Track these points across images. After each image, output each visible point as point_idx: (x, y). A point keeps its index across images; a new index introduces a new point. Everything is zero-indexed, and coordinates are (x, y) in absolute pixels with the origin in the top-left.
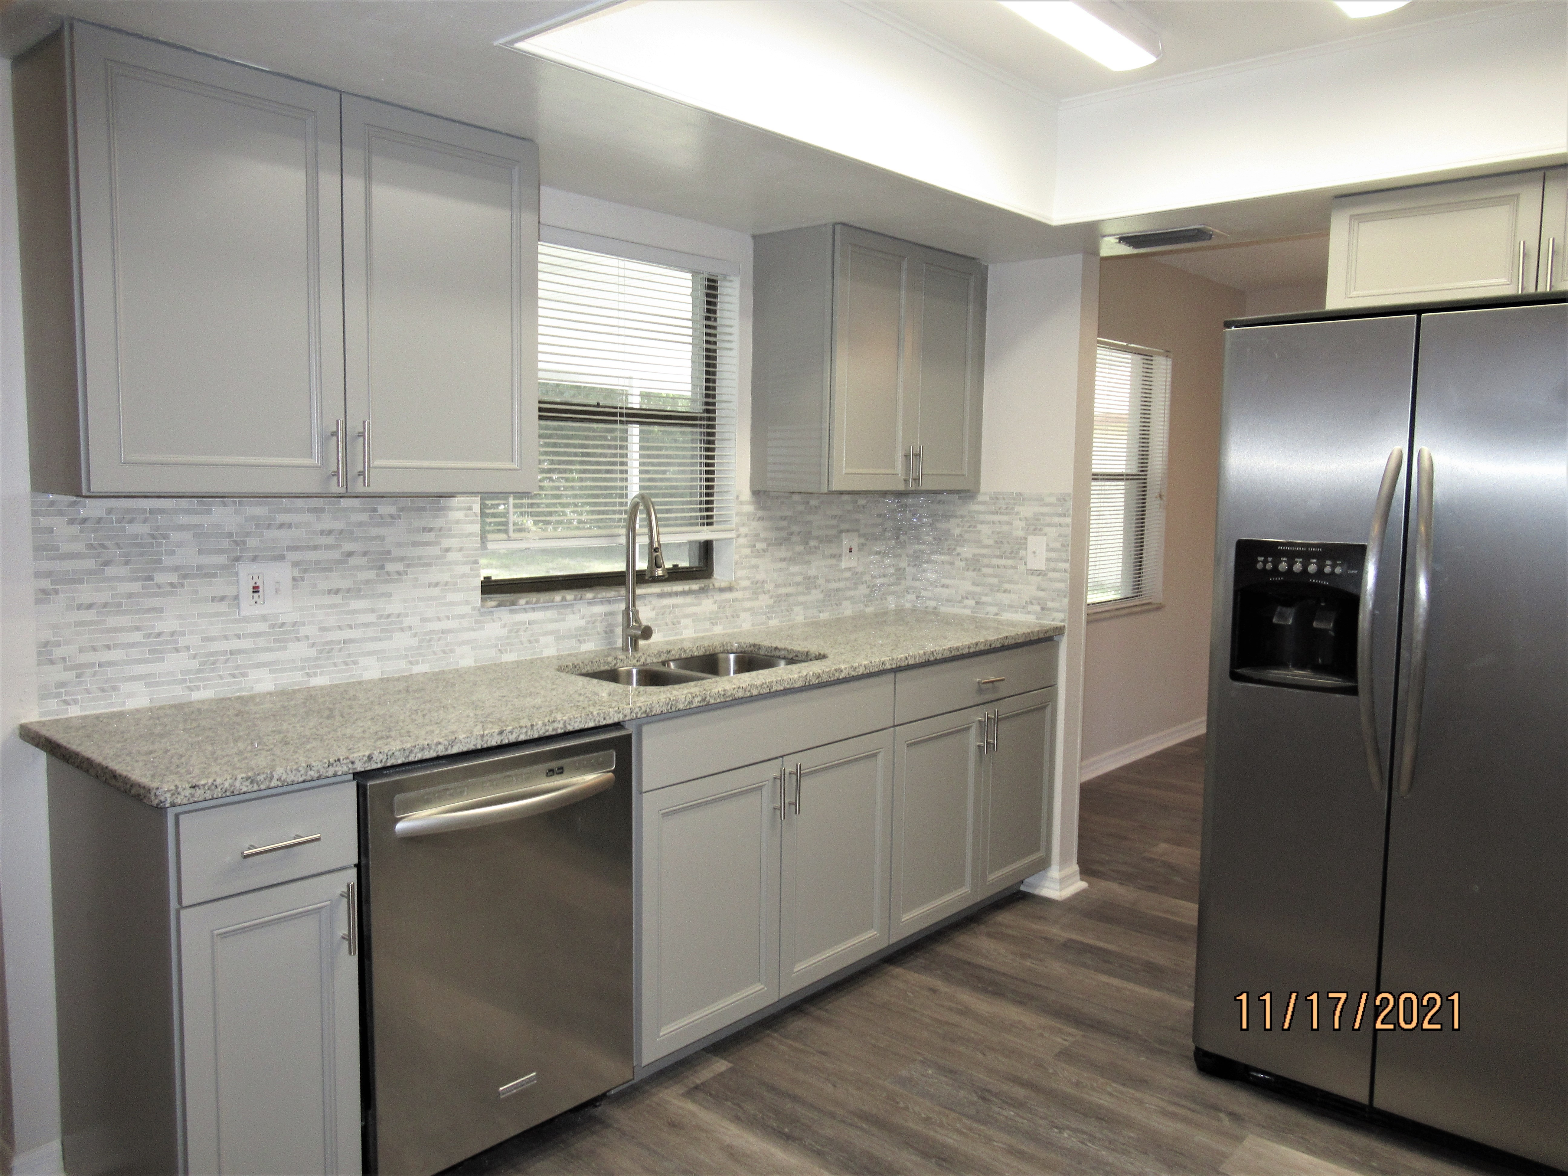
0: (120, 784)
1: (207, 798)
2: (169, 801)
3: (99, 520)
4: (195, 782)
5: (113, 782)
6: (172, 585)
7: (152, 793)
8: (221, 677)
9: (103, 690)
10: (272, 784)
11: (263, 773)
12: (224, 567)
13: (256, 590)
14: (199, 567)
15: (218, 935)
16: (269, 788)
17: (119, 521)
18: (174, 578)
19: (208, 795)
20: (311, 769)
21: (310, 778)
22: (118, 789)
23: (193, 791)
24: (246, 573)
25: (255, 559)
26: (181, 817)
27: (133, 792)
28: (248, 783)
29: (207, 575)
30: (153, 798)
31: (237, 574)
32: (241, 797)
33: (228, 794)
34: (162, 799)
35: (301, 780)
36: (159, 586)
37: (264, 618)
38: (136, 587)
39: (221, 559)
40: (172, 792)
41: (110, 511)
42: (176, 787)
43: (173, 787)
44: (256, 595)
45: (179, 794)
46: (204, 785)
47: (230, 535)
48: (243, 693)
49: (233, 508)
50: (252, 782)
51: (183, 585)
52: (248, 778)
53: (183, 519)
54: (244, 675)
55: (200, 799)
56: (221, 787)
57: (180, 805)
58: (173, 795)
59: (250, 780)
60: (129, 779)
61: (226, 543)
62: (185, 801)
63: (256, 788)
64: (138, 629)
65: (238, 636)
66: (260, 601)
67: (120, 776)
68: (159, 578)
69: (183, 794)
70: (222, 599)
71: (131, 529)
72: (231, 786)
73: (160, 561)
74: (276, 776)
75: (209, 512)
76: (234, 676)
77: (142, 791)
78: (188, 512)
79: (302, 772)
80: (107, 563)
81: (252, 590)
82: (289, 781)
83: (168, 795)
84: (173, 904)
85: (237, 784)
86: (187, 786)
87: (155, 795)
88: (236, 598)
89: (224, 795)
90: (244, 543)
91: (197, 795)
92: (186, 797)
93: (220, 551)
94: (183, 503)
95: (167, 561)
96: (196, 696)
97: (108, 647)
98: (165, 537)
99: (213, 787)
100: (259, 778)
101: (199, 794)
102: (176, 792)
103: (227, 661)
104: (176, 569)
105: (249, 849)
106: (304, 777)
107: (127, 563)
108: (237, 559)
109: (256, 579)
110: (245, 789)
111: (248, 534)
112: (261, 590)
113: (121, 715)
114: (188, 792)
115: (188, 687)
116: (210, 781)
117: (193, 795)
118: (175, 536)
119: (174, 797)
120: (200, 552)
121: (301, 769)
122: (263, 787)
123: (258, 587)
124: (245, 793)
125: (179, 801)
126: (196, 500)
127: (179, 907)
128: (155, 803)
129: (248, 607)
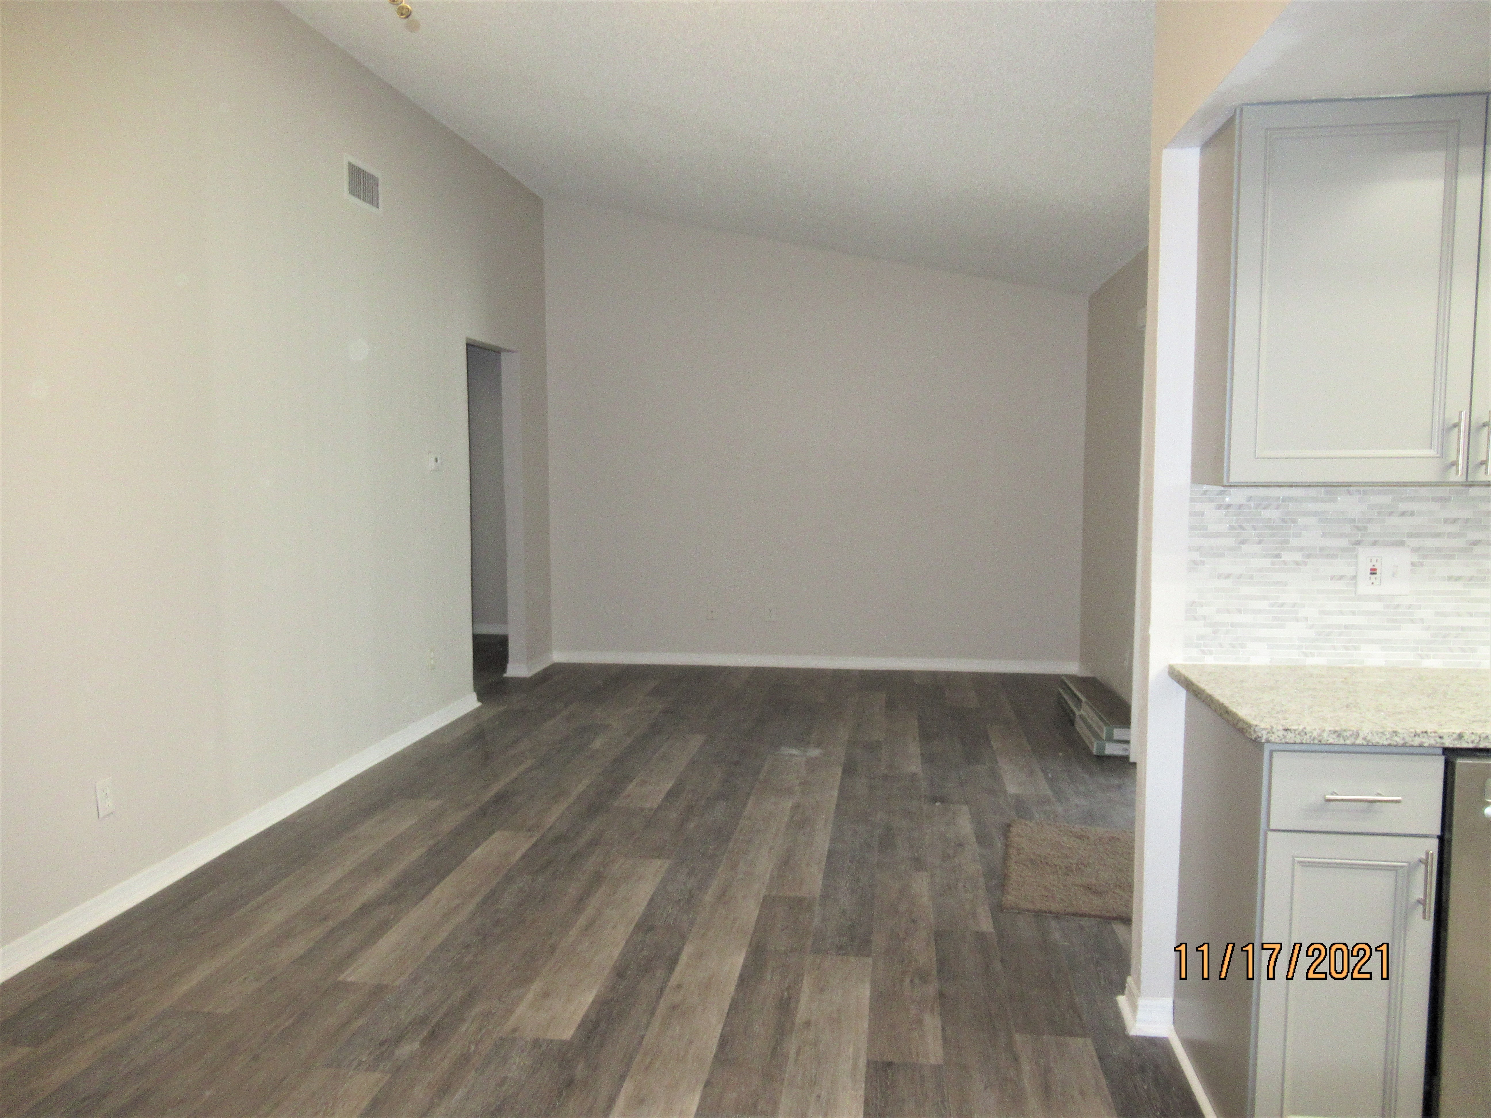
0: (1230, 718)
1: (1297, 742)
2: (1265, 737)
3: (1240, 506)
4: (1288, 727)
5: (1225, 716)
6: (1297, 563)
7: (1252, 729)
8: (1334, 648)
9: (1233, 646)
10: (1358, 742)
11: (1350, 730)
12: (1344, 550)
13: (1373, 572)
14: (1322, 549)
15: (1299, 862)
16: (1354, 745)
17: (1256, 507)
18: (1298, 557)
19: (1298, 739)
20: (1396, 736)
21: (1395, 744)
22: (1228, 721)
23: (1285, 733)
24: (1365, 557)
25: (1375, 543)
26: (1275, 754)
27: (1240, 725)
28: (1334, 736)
29: (1328, 556)
30: (1252, 733)
31: (1356, 557)
32: (1326, 748)
33: (1316, 742)
34: (1260, 735)
35: (1386, 743)
36: (1285, 563)
37: (1379, 598)
38: (1266, 562)
39: (1343, 542)
40: (1267, 730)
41: (1250, 499)
42: (1272, 727)
43: (1269, 727)
44: (1373, 576)
45: (1273, 733)
46: (1295, 730)
47: (1352, 521)
48: (1354, 665)
49: (1357, 496)
50: (1339, 736)
51: (1306, 564)
52: (1335, 732)
53: (1311, 506)
54: (1356, 648)
55: (1292, 741)
56: (1310, 734)
57: (1274, 743)
58: (1268, 733)
59: (1336, 734)
60: (1237, 715)
61: (1348, 528)
62: (1278, 740)
63: (1342, 741)
64: (1265, 598)
65: (1353, 613)
66: (1377, 583)
67: (1231, 711)
68: (1286, 556)
69: (1277, 734)
70: (1341, 578)
71: (1266, 514)
72: (1319, 736)
73: (1287, 542)
74: (1362, 735)
75: (1334, 500)
76: (1346, 648)
77: (1245, 726)
78: (1315, 500)
79: (1388, 736)
80: (1243, 542)
81: (1369, 571)
82: (1374, 742)
83: (1264, 733)
84: (1263, 826)
85: (1325, 735)
86: (1281, 728)
87: (1255, 731)
88: (1355, 578)
89: (1312, 742)
90: (1365, 528)
91: (1288, 737)
92: (1279, 737)
93: (1342, 535)
94: (1312, 492)
95: (1294, 542)
96: (1310, 661)
97: (1240, 612)
98: (1294, 521)
99: (1303, 734)
100: (1345, 734)
101: (1290, 737)
102: (1271, 731)
103: (1340, 634)
104: (1301, 549)
105: (1332, 794)
106: (1389, 742)
107: (1260, 542)
108: (1358, 543)
109: (1374, 562)
110: (1331, 741)
111: (1369, 521)
112: (1378, 572)
113: (1244, 668)
114: (1281, 733)
115: (1304, 653)
116: (1301, 727)
117: (1285, 737)
118: (1301, 520)
119: (1269, 735)
120: (1324, 535)
121: (1386, 733)
122: (1348, 742)
123: (1375, 570)
124: (1331, 744)
125: (1272, 739)
126: (1323, 490)
127: (1267, 828)
128: (1253, 737)
129: (1365, 586)
